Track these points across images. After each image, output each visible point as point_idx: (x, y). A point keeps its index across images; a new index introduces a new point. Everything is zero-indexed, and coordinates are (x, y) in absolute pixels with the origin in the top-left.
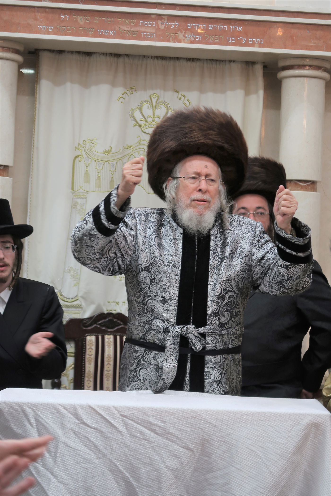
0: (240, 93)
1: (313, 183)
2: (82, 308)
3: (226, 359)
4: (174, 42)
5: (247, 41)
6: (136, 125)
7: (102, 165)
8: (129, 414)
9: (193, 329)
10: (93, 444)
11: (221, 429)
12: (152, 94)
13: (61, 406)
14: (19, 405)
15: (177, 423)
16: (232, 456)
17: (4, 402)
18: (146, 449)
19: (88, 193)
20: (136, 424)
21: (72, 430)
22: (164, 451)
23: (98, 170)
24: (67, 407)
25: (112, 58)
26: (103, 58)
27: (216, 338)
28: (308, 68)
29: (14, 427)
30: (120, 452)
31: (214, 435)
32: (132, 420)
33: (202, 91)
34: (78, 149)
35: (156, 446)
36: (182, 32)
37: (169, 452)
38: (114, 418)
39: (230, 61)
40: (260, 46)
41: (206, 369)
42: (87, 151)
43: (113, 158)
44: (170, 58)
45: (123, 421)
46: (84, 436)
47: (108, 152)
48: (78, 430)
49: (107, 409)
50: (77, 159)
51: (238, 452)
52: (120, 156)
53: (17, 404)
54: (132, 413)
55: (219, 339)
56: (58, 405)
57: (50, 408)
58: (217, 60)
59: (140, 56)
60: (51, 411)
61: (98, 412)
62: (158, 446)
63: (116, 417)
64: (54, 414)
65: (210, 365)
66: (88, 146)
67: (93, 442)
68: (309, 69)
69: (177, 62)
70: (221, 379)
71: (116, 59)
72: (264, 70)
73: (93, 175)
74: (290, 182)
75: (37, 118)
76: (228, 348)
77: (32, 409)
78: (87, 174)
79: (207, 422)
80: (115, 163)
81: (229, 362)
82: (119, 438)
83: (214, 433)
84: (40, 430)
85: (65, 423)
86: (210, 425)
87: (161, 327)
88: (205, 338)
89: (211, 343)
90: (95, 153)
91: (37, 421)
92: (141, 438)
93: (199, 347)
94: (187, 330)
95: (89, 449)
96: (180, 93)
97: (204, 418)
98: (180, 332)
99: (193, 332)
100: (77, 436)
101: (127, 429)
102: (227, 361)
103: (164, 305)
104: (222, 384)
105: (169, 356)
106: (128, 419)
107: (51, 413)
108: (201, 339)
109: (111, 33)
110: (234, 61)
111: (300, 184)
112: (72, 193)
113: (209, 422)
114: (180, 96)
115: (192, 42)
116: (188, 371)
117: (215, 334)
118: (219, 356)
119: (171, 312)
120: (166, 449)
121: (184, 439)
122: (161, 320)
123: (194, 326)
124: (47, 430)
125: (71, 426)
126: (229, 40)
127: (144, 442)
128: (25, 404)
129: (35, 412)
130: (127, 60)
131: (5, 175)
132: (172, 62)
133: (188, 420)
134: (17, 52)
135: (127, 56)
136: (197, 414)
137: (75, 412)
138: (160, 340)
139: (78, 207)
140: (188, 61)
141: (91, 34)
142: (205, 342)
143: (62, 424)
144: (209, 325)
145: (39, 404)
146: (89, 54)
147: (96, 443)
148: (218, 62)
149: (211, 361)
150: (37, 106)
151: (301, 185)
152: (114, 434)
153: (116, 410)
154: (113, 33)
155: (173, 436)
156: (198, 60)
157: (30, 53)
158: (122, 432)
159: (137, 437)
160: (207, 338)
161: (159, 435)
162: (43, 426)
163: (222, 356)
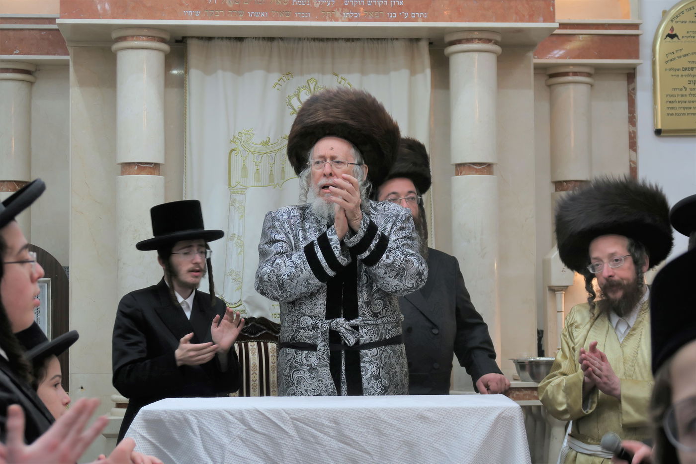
0: (404, 73)
1: (489, 165)
2: (246, 313)
3: (384, 351)
4: (331, 21)
5: (409, 16)
6: (293, 113)
7: (260, 158)
8: (300, 417)
9: (343, 322)
10: (262, 451)
11: (399, 428)
12: (310, 79)
13: (227, 411)
14: (180, 412)
15: (351, 424)
16: (415, 456)
17: (165, 411)
18: (319, 454)
19: (246, 189)
20: (308, 427)
21: (239, 437)
22: (339, 454)
23: (256, 163)
24: (233, 412)
25: (265, 43)
26: (255, 42)
27: (370, 330)
28: (477, 41)
29: (177, 437)
30: (291, 458)
31: (392, 436)
32: (304, 423)
33: (363, 72)
34: (234, 142)
35: (329, 449)
36: (338, 10)
37: (344, 456)
38: (283, 422)
39: (393, 39)
40: (424, 20)
41: (362, 364)
42: (243, 144)
43: (271, 150)
44: (328, 39)
45: (294, 424)
46: (252, 443)
47: (266, 143)
48: (246, 436)
49: (277, 413)
50: (233, 153)
51: (421, 451)
52: (278, 147)
53: (178, 412)
54: (303, 415)
55: (374, 330)
56: (223, 411)
57: (215, 414)
58: (378, 39)
59: (295, 39)
60: (215, 417)
61: (266, 416)
62: (332, 450)
63: (286, 420)
64: (219, 421)
65: (366, 359)
66: (244, 138)
67: (262, 449)
68: (478, 43)
69: (336, 44)
70: (379, 373)
71: (269, 43)
72: (429, 47)
73: (251, 169)
74: (464, 166)
75: (187, 111)
76: (385, 339)
77: (195, 416)
78: (244, 168)
79: (384, 421)
80: (273, 155)
81: (388, 355)
82: (290, 443)
83: (391, 433)
84: (204, 439)
85: (231, 430)
86: (387, 425)
87: (310, 324)
88: (358, 330)
89: (365, 335)
90: (253, 145)
91: (200, 428)
92: (314, 442)
93: (351, 341)
94: (337, 323)
95: (258, 457)
96: (340, 76)
97: (380, 418)
98: (328, 327)
99: (344, 326)
100: (245, 444)
101: (297, 433)
102: (385, 354)
103: (312, 299)
104: (380, 378)
105: (321, 354)
106: (299, 421)
107: (216, 420)
108: (353, 332)
109: (263, 14)
110: (397, 39)
111: (475, 167)
112: (230, 190)
113: (386, 422)
114: (340, 79)
115: (350, 20)
116: (343, 368)
117: (369, 325)
118: (374, 349)
119: (319, 307)
120: (340, 452)
121: (360, 441)
122: (309, 316)
123: (344, 319)
124: (212, 438)
125: (238, 433)
126: (390, 15)
127: (317, 446)
128: (187, 411)
129: (198, 419)
130: (281, 43)
131: (155, 174)
132: (330, 43)
133: (363, 420)
134: (162, 40)
135: (282, 39)
136: (373, 413)
137: (241, 417)
138: (310, 338)
139: (237, 205)
140: (347, 41)
141: (241, 17)
142: (358, 335)
143: (228, 431)
144: (361, 316)
145: (202, 411)
146: (240, 39)
147: (264, 450)
148: (379, 41)
149: (366, 354)
150: (188, 98)
151: (476, 169)
152: (284, 439)
153: (286, 412)
154: (265, 14)
155: (348, 438)
156: (358, 39)
157: (177, 41)
158: (292, 436)
159: (309, 441)
160: (360, 331)
161: (332, 438)
162: (208, 434)
163: (379, 348)
